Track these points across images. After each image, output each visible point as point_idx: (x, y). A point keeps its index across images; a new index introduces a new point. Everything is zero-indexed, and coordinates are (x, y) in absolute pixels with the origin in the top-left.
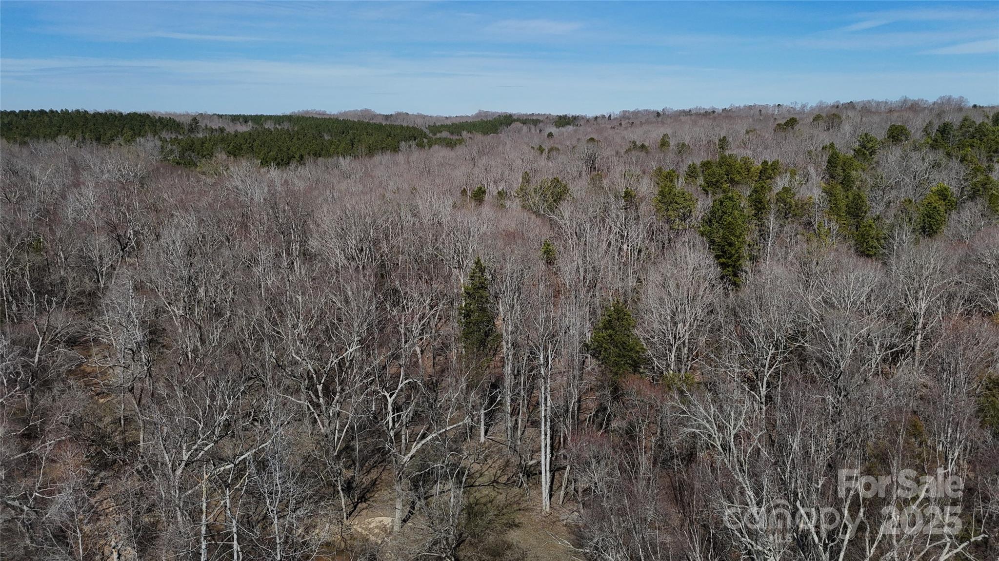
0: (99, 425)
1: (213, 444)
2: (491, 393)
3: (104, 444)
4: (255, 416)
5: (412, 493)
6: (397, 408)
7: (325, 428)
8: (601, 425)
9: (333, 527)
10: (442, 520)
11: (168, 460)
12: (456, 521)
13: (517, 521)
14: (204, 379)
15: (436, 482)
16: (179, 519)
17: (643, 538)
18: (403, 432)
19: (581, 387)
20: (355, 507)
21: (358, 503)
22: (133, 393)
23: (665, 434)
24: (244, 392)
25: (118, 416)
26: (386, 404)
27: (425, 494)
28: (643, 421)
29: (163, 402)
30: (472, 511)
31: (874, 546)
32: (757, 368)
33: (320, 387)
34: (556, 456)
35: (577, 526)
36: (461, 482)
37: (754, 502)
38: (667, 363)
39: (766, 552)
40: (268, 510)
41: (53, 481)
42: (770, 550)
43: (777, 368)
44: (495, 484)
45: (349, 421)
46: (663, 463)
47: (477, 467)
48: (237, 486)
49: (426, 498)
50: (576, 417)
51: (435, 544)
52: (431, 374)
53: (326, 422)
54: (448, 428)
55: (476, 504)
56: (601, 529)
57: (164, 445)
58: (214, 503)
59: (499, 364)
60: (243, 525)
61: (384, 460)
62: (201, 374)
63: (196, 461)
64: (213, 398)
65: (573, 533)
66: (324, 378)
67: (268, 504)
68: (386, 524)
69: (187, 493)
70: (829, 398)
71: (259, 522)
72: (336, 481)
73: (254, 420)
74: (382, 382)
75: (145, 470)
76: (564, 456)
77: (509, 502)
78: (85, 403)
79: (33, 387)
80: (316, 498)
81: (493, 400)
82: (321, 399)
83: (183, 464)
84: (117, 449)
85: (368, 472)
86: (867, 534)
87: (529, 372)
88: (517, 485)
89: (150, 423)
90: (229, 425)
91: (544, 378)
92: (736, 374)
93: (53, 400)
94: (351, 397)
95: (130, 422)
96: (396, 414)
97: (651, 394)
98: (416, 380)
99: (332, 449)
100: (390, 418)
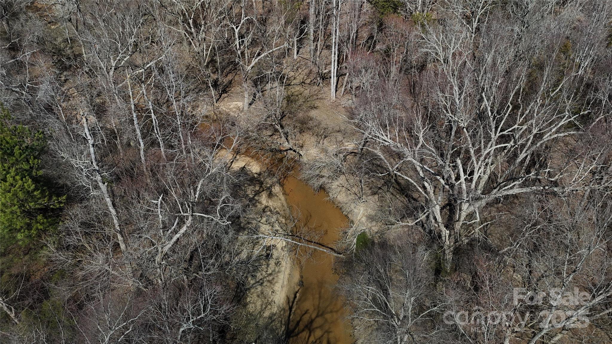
0: (55, 43)
1: (129, 57)
2: (301, 27)
3: (62, 55)
4: (153, 40)
5: (254, 89)
6: (241, 36)
7: (197, 48)
8: (370, 47)
9: (208, 107)
10: (272, 104)
11: (103, 66)
12: (281, 105)
13: (316, 105)
14: (115, 14)
15: (268, 82)
16: (117, 100)
17: (389, 114)
18: (246, 52)
19: (359, 23)
20: (220, 96)
21: (222, 94)
22: (71, 22)
23: (409, 53)
24: (142, 24)
25: (66, 38)
26: (234, 34)
27: (262, 89)
28: (396, 45)
29: (92, 29)
30: (289, 99)
31: (523, 117)
32: (474, 9)
33: (191, 21)
34: (341, 68)
35: (351, 108)
36: (283, 83)
37: (458, 93)
38: (416, 6)
39: (459, 121)
40: (169, 96)
41: (37, 77)
42: (462, 120)
43: (487, 9)
44: (303, 84)
45: (212, 44)
46: (406, 71)
47: (292, 74)
48: (149, 82)
49: (262, 92)
50: (354, 43)
51: (268, 117)
52: (262, 14)
53: (198, 44)
54: (274, 50)
55: (292, 96)
56: (365, 109)
57: (99, 57)
58: (136, 92)
59: (306, 7)
60: (155, 105)
61: (236, 69)
62: (113, 11)
63: (121, 67)
64: (123, 27)
65: (348, 111)
66: (193, 15)
67: (168, 93)
68: (239, 106)
69: (119, 86)
70: (516, 29)
71: (164, 103)
72: (208, 80)
73: (152, 42)
74: (230, 18)
75: (91, 72)
76: (345, 67)
77: (311, 94)
78: (43, 28)
79: (7, 17)
80: (197, 90)
81: (302, 31)
82: (192, 29)
83: (113, 68)
84: (70, 58)
85: (226, 76)
86: (520, 110)
87: (325, 13)
88: (316, 85)
89: (87, 43)
90: (137, 45)
91: (335, 17)
92: (459, 13)
93: (22, 26)
94: (211, 28)
95: (74, 41)
96: (241, 40)
97: (403, 27)
98: (252, 17)
99: (203, 61)
100: (237, 42)
